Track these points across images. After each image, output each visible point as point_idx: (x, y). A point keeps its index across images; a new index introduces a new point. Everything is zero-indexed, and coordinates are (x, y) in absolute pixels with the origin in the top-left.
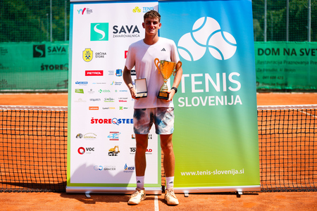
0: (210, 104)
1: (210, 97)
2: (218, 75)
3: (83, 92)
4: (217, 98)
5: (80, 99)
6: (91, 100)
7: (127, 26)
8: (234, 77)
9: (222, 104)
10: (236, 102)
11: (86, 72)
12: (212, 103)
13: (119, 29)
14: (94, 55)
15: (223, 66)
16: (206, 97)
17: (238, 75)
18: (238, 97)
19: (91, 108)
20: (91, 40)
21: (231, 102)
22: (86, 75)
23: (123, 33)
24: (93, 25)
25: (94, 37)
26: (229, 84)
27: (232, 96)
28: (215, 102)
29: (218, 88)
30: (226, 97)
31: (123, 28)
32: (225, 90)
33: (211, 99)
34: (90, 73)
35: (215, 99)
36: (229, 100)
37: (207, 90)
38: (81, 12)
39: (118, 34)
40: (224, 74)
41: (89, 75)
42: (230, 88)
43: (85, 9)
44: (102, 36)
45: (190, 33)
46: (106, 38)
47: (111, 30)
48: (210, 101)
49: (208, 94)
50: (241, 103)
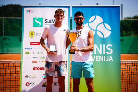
0: (96, 60)
1: (96, 57)
2: (101, 45)
3: (29, 54)
4: (100, 57)
5: (28, 57)
6: (33, 57)
8: (109, 47)
9: (103, 60)
10: (110, 59)
11: (31, 43)
12: (97, 59)
13: (48, 21)
14: (35, 34)
15: (104, 41)
16: (95, 57)
17: (111, 46)
18: (111, 57)
19: (33, 62)
20: (34, 26)
21: (107, 60)
22: (31, 44)
23: (50, 23)
24: (34, 19)
25: (35, 25)
26: (106, 50)
27: (108, 57)
28: (99, 59)
29: (100, 52)
30: (105, 57)
31: (50, 20)
32: (104, 53)
33: (97, 58)
34: (33, 44)
35: (99, 58)
36: (106, 59)
37: (95, 53)
38: (28, 12)
39: (48, 23)
40: (104, 45)
41: (32, 44)
42: (107, 52)
43: (30, 10)
44: (39, 24)
46: (42, 26)
47: (44, 22)
48: (96, 59)
49: (95, 55)
50: (112, 60)
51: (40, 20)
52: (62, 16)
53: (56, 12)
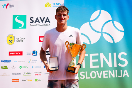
0: (104, 77)
1: (104, 72)
2: (110, 54)
3: (7, 68)
4: (110, 72)
5: (5, 74)
6: (13, 74)
7: (40, 18)
8: (122, 56)
9: (114, 76)
10: (124, 75)
11: (10, 52)
12: (106, 76)
13: (34, 20)
14: (16, 40)
15: (114, 47)
16: (101, 72)
17: (126, 54)
18: (126, 71)
19: (13, 80)
20: (13, 28)
21: (120, 75)
22: (10, 55)
23: (37, 23)
24: (14, 17)
26: (118, 61)
27: (121, 71)
28: (108, 75)
29: (110, 65)
30: (116, 71)
31: (37, 19)
32: (115, 66)
33: (105, 73)
34: (13, 54)
35: (108, 73)
36: (119, 74)
37: (102, 66)
38: (5, 7)
39: (34, 23)
40: (115, 54)
41: (12, 55)
42: (120, 64)
43: (8, 4)
44: (21, 25)
45: (88, 23)
46: (25, 27)
47: (28, 21)
48: (104, 74)
49: (103, 69)
50: (128, 76)
51: (23, 18)
52: (64, 15)
53: (58, 10)
